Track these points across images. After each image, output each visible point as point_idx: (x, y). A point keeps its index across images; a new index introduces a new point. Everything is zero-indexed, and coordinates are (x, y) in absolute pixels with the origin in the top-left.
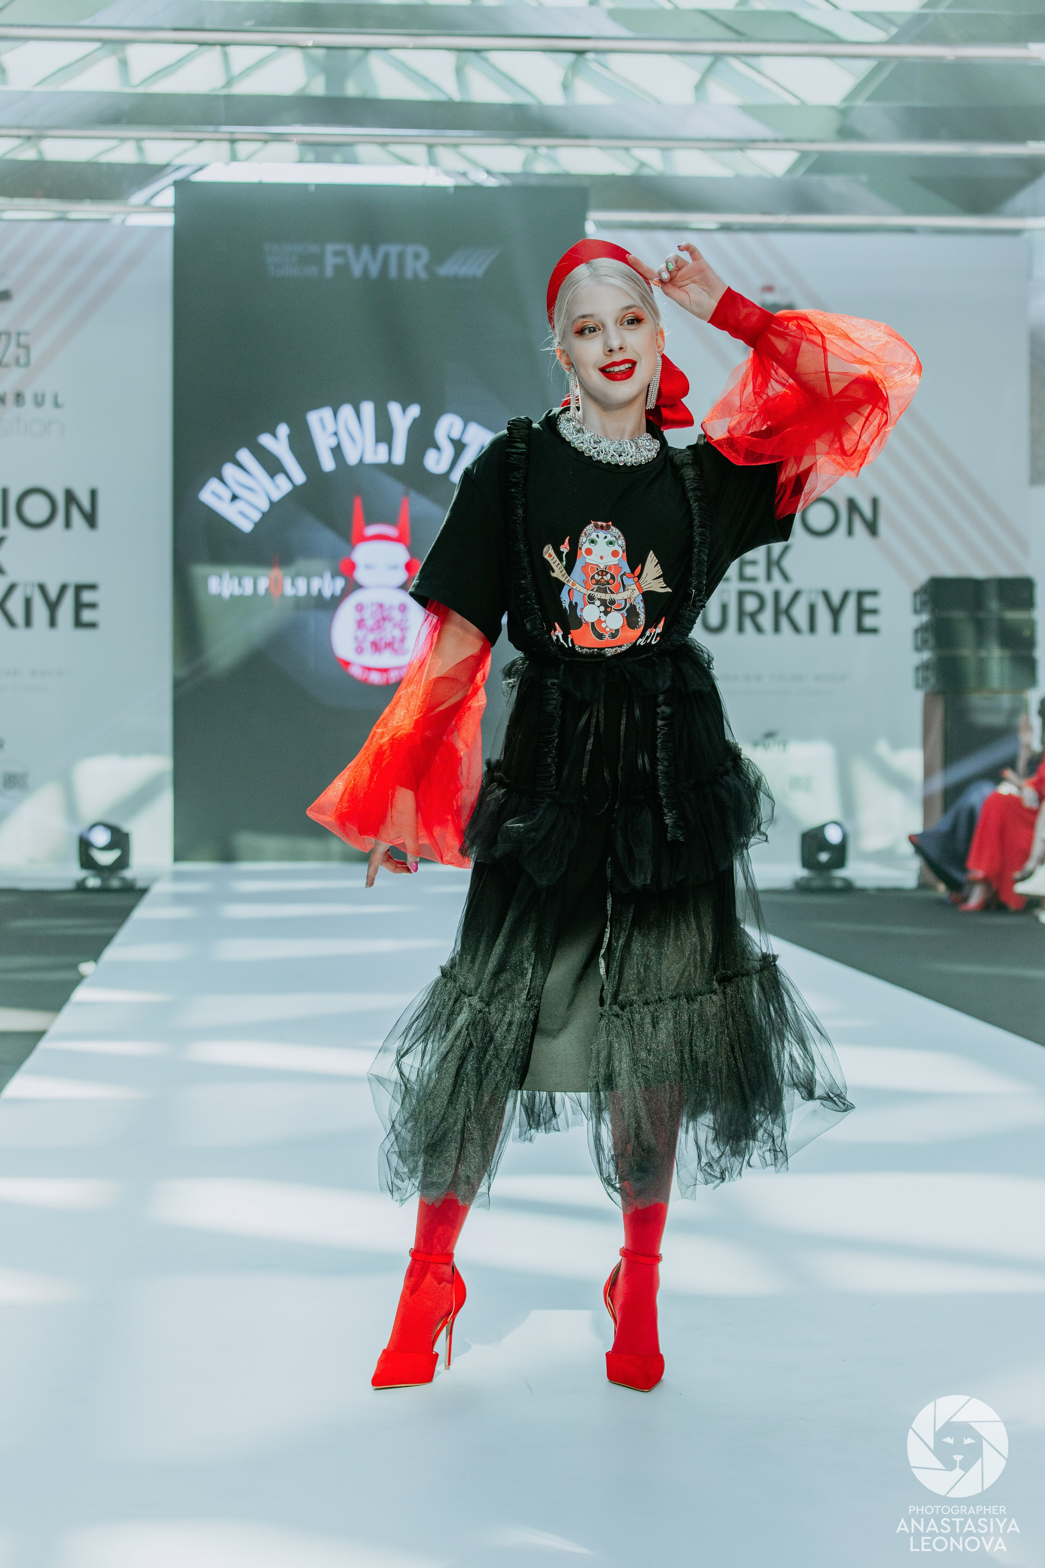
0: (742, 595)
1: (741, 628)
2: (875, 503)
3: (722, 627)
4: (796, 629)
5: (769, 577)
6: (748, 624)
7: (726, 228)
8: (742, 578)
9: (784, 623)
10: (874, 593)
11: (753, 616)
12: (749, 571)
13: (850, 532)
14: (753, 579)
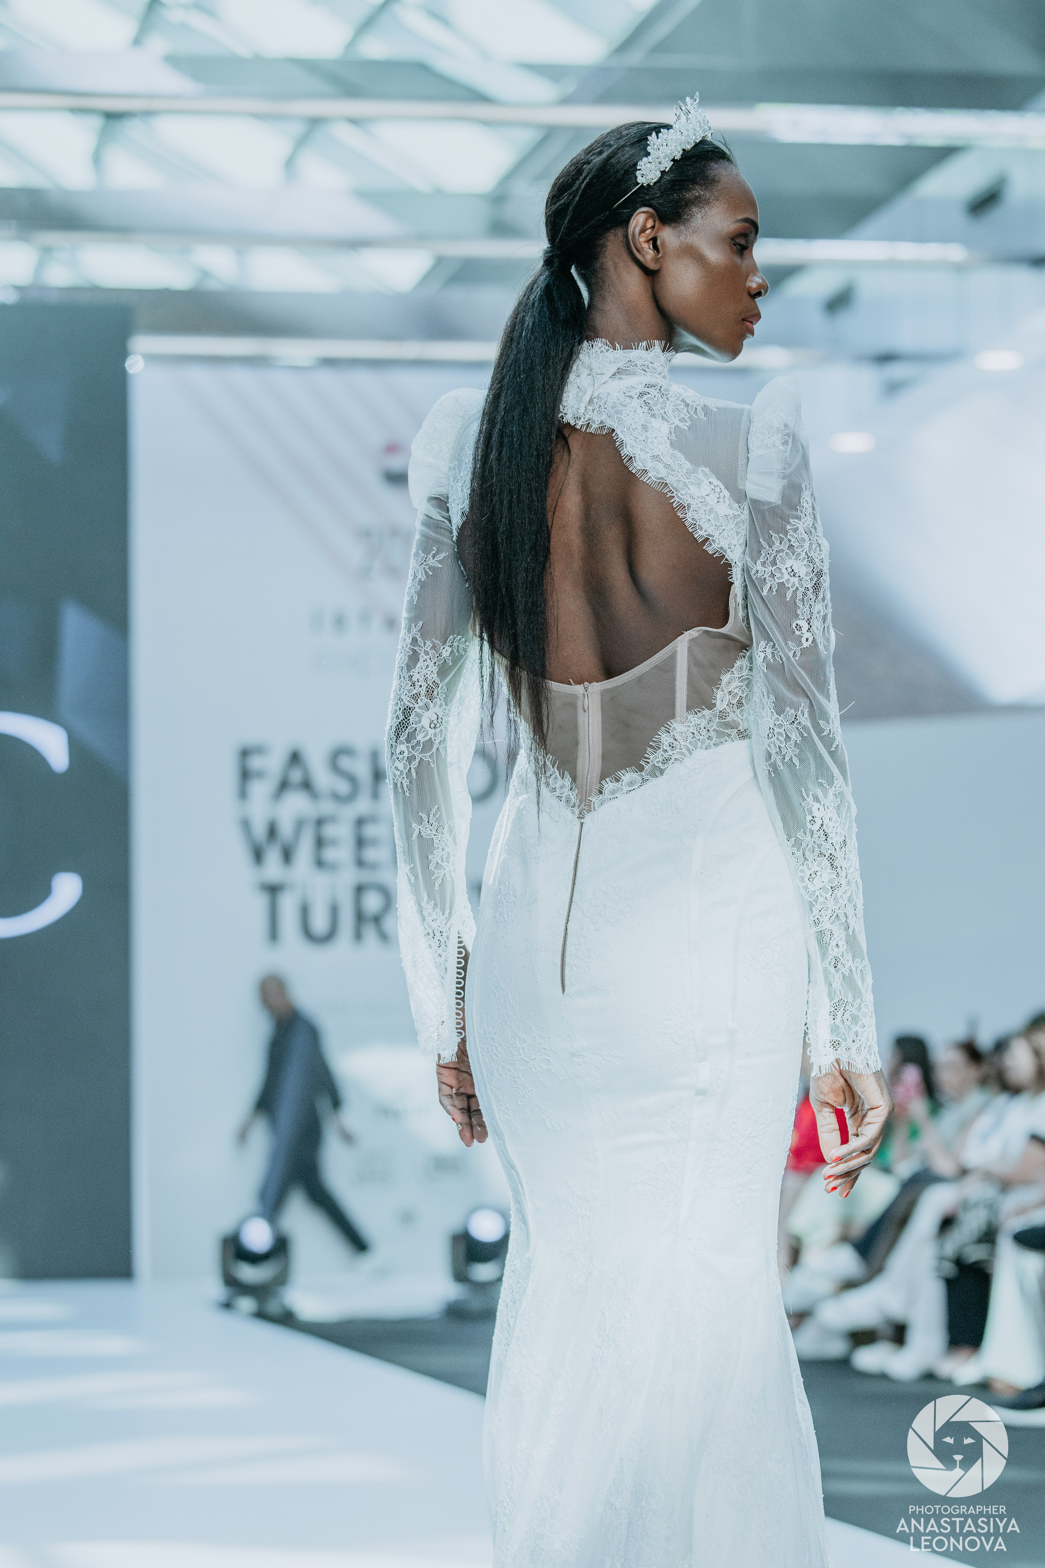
0: (360, 890)
1: (358, 936)
3: (330, 936)
6: (370, 933)
7: (329, 362)
8: (360, 863)
11: (377, 920)
12: (371, 854)
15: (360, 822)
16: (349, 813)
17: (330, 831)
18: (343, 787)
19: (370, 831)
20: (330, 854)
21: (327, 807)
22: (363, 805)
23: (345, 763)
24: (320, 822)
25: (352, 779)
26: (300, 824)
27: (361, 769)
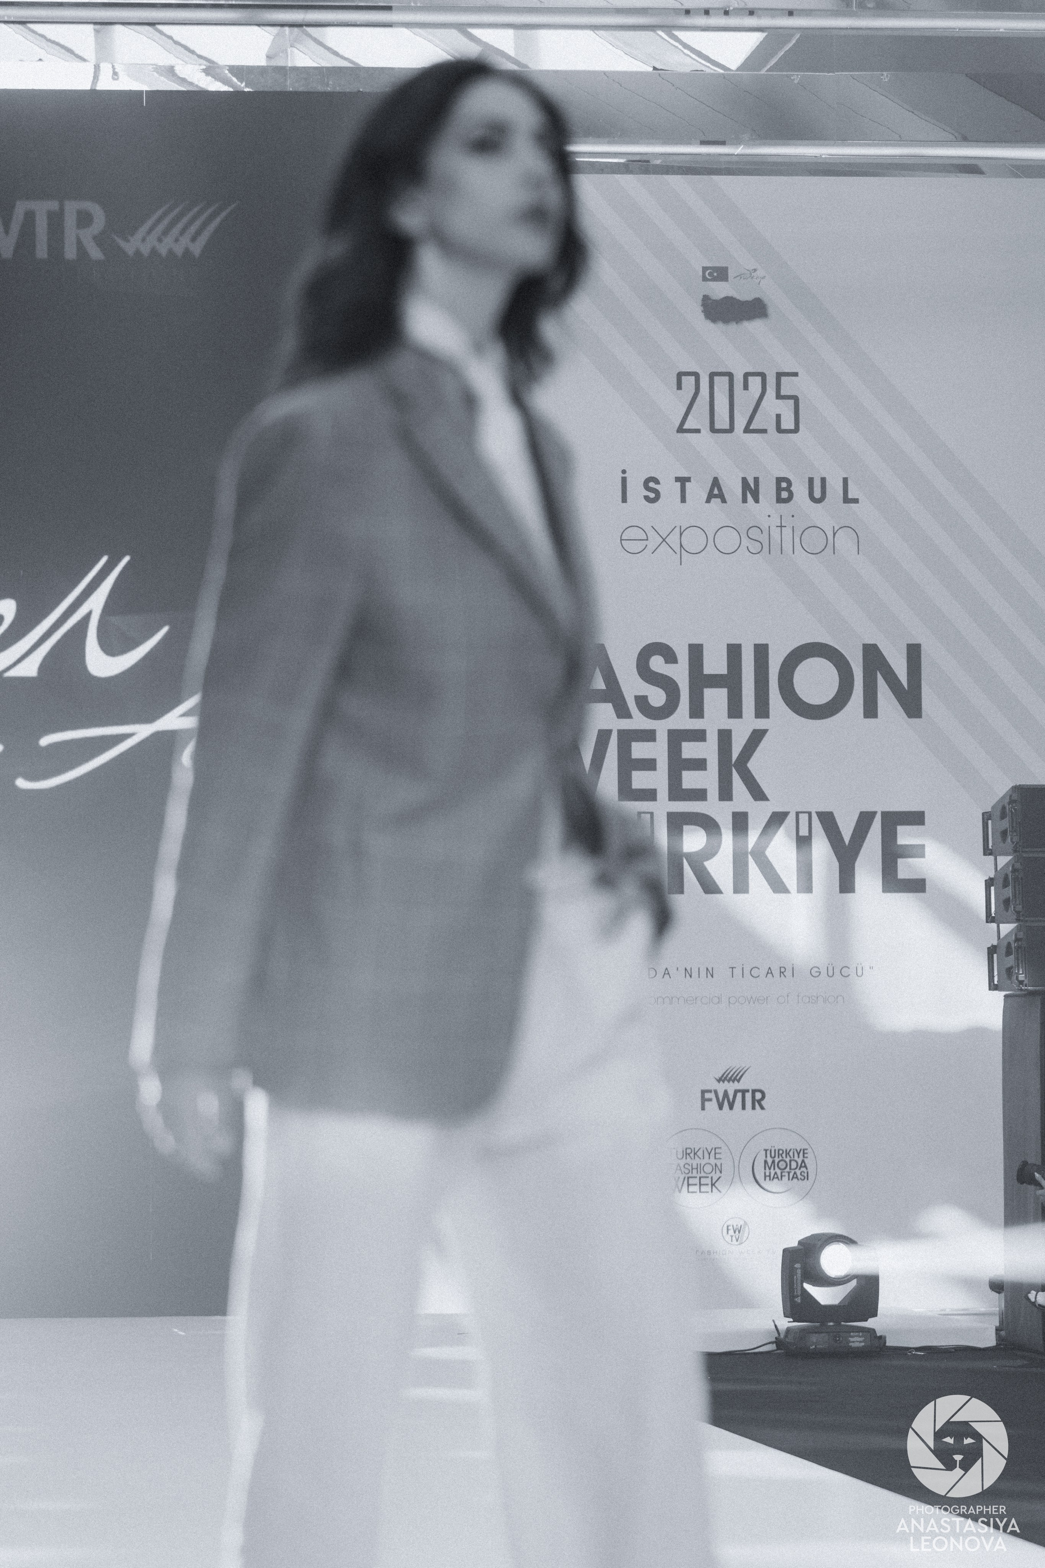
2: (914, 653)
4: (778, 886)
5: (726, 794)
7: (639, 166)
8: (677, 792)
9: (754, 870)
10: (916, 818)
12: (690, 780)
13: (871, 710)
14: (700, 795)
15: (676, 738)
16: (662, 727)
17: (639, 750)
18: (657, 697)
19: (689, 750)
20: (640, 780)
21: (639, 721)
22: (681, 719)
23: (657, 663)
24: (627, 738)
25: (668, 685)
26: (604, 736)
27: (680, 673)
